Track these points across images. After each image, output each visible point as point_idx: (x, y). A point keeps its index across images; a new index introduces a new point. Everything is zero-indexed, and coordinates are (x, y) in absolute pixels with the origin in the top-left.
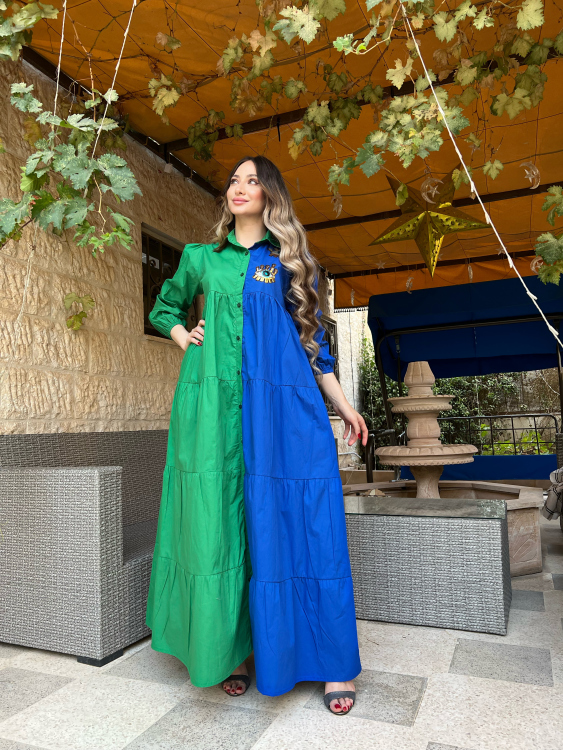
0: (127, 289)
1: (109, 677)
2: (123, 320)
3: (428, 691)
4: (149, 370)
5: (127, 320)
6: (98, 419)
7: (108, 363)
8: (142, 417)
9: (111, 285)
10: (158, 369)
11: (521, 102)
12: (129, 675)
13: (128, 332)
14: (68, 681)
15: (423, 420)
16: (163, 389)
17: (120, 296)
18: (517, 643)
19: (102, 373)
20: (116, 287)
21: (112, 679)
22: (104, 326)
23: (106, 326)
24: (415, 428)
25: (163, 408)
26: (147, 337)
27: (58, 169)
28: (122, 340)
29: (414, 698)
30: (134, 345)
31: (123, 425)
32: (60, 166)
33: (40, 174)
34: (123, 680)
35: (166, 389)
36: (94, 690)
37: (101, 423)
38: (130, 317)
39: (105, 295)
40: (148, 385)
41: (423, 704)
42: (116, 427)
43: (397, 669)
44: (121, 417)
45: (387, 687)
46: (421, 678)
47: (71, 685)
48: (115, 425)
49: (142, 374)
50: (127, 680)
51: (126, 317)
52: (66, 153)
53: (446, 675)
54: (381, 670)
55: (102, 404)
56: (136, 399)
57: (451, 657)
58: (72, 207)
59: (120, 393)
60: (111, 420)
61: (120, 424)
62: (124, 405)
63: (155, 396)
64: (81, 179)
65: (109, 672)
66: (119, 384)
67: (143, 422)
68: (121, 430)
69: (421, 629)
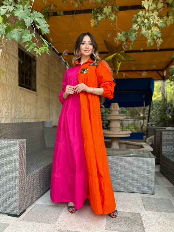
0: (13, 68)
1: (24, 222)
2: (11, 80)
3: (143, 219)
4: (20, 100)
5: (13, 80)
6: (2, 118)
7: (6, 96)
8: (17, 117)
9: (7, 66)
10: (23, 100)
11: (170, 21)
12: (32, 221)
13: (13, 85)
14: (8, 225)
15: (115, 122)
16: (24, 107)
17: (11, 71)
18: (159, 197)
19: (4, 100)
20: (9, 67)
21: (26, 223)
22: (5, 82)
23: (6, 82)
24: (113, 125)
25: (24, 114)
26: (19, 87)
27: (16, 15)
28: (11, 88)
29: (140, 222)
30: (15, 90)
31: (11, 120)
32: (17, 14)
33: (8, 16)
34: (30, 223)
35: (25, 107)
36: (20, 229)
37: (3, 119)
38: (14, 79)
39: (5, 70)
40: (19, 105)
41: (144, 224)
42: (8, 121)
43: (128, 211)
44: (10, 117)
45: (129, 218)
46: (138, 214)
47: (9, 227)
48: (8, 120)
49: (17, 101)
50: (32, 223)
51: (12, 79)
52: (19, 9)
53: (145, 211)
54: (123, 211)
55: (4, 112)
56: (15, 110)
57: (142, 204)
58: (24, 33)
59: (10, 108)
60: (7, 118)
61: (10, 120)
62: (11, 113)
63: (21, 109)
64: (29, 22)
65: (23, 220)
66: (10, 105)
67: (17, 119)
68: (10, 122)
69: (128, 194)
